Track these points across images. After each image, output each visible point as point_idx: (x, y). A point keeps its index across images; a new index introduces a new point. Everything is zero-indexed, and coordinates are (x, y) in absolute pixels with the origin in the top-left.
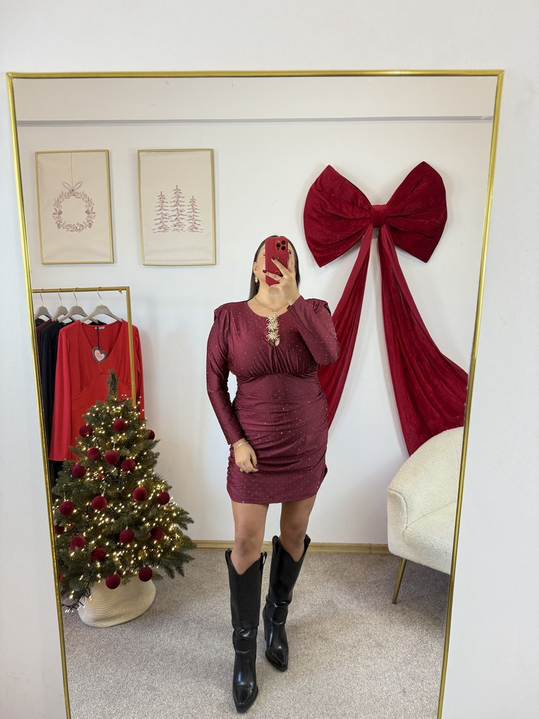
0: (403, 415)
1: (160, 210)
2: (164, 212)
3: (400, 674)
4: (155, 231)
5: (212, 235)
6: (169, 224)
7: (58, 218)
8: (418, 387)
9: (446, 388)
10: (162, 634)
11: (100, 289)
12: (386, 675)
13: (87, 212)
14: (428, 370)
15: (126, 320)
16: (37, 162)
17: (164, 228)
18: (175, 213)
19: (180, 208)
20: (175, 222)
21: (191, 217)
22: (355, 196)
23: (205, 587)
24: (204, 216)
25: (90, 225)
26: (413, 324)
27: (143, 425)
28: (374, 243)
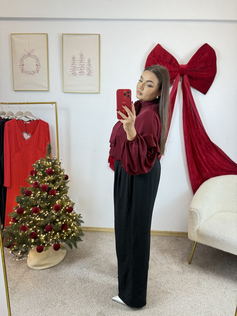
0: (190, 170)
1: (73, 65)
2: (75, 66)
4: (70, 75)
5: (98, 78)
6: (77, 72)
7: (22, 68)
8: (199, 157)
9: (212, 157)
10: (70, 274)
13: (37, 65)
14: (204, 148)
16: (12, 39)
17: (74, 74)
18: (80, 66)
19: (82, 63)
20: (80, 71)
21: (88, 68)
22: (172, 59)
23: (92, 250)
24: (95, 67)
25: (38, 72)
26: (197, 126)
27: (62, 172)
28: (180, 84)
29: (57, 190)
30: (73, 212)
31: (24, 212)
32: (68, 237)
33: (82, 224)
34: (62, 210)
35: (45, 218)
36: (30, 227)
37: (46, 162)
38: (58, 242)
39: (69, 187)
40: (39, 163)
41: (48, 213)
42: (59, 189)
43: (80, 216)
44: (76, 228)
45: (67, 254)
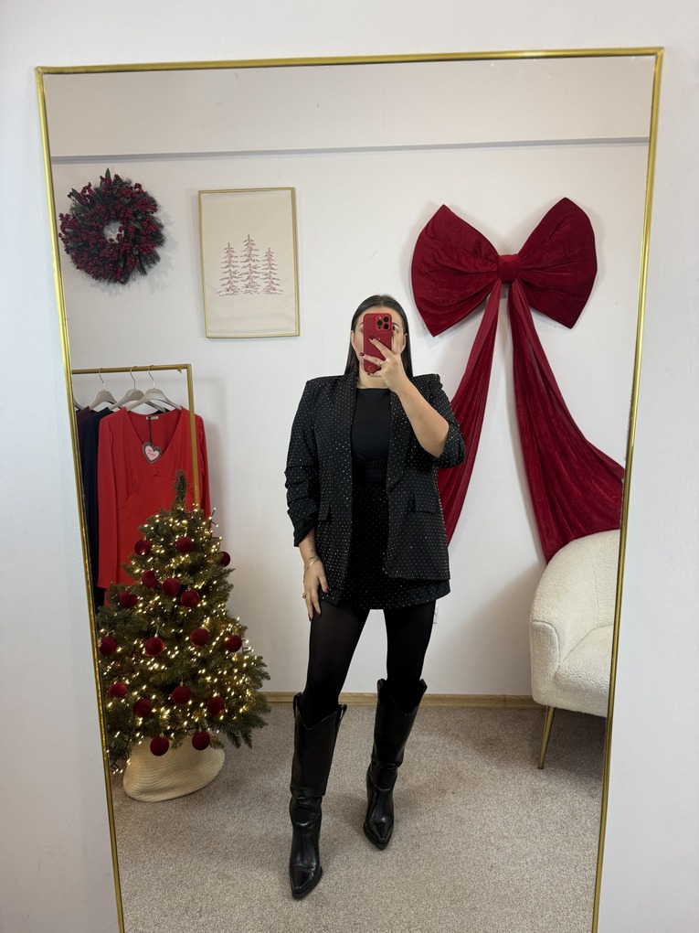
1: (227, 267)
2: (233, 270)
3: (545, 858)
4: (221, 294)
5: (293, 300)
6: (240, 285)
10: (236, 810)
11: (152, 368)
12: (528, 860)
14: (577, 467)
15: (188, 408)
17: (232, 290)
18: (247, 270)
19: (251, 263)
20: (247, 283)
21: (267, 274)
22: (479, 243)
24: (283, 271)
26: (554, 410)
27: (214, 547)
28: (503, 305)
29: (201, 592)
30: (240, 651)
31: (119, 650)
32: (228, 714)
33: (264, 682)
34: (214, 643)
35: (169, 663)
36: (133, 687)
37: (174, 519)
38: (204, 729)
39: (232, 586)
40: (157, 521)
41: (177, 653)
42: (205, 590)
43: (259, 662)
44: (248, 693)
45: (226, 763)
